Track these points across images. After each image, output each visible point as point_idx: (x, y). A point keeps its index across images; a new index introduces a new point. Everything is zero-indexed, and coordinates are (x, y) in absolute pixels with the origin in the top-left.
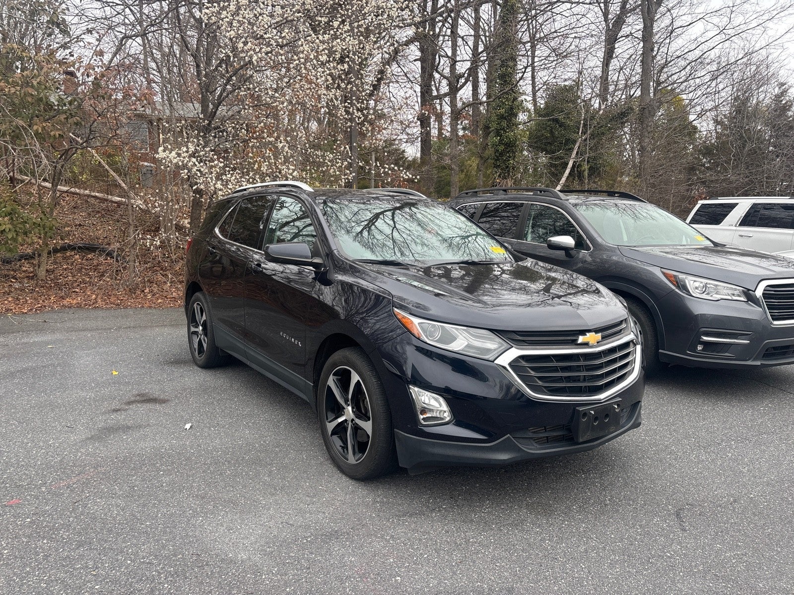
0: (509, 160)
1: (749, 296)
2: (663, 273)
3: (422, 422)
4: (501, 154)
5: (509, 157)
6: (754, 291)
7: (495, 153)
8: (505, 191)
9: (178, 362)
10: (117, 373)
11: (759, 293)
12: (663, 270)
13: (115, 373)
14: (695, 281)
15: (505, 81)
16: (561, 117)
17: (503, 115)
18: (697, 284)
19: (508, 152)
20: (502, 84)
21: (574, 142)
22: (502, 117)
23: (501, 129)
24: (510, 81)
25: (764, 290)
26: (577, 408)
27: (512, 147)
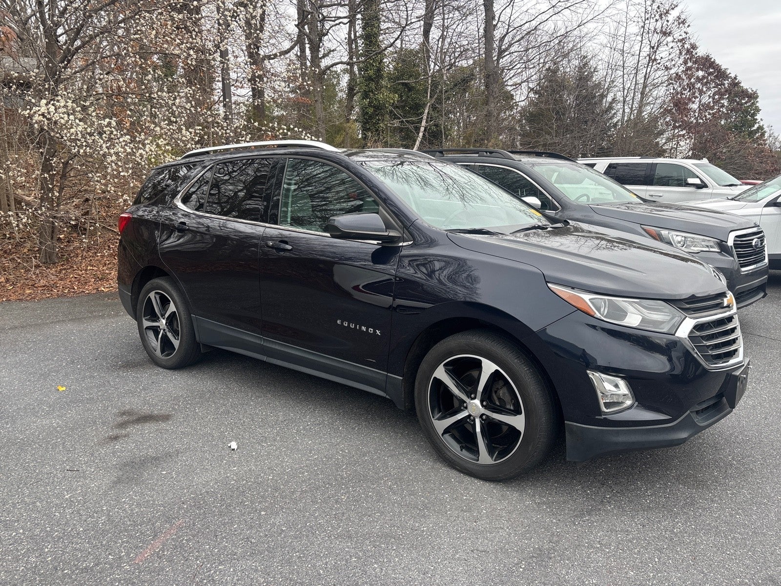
0: (378, 123)
1: (723, 247)
2: (643, 229)
3: (604, 409)
4: (371, 117)
5: (379, 120)
6: (727, 242)
7: (364, 116)
8: (441, 152)
9: (129, 365)
10: (64, 388)
11: (730, 243)
12: (642, 226)
13: (61, 389)
14: (677, 236)
15: (371, 42)
16: (411, 81)
17: (371, 77)
18: (679, 239)
19: (377, 115)
20: (368, 45)
21: (425, 105)
22: (370, 79)
23: (369, 91)
24: (376, 42)
25: (734, 241)
26: (733, 373)
27: (381, 110)
